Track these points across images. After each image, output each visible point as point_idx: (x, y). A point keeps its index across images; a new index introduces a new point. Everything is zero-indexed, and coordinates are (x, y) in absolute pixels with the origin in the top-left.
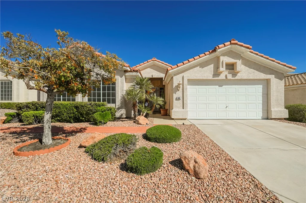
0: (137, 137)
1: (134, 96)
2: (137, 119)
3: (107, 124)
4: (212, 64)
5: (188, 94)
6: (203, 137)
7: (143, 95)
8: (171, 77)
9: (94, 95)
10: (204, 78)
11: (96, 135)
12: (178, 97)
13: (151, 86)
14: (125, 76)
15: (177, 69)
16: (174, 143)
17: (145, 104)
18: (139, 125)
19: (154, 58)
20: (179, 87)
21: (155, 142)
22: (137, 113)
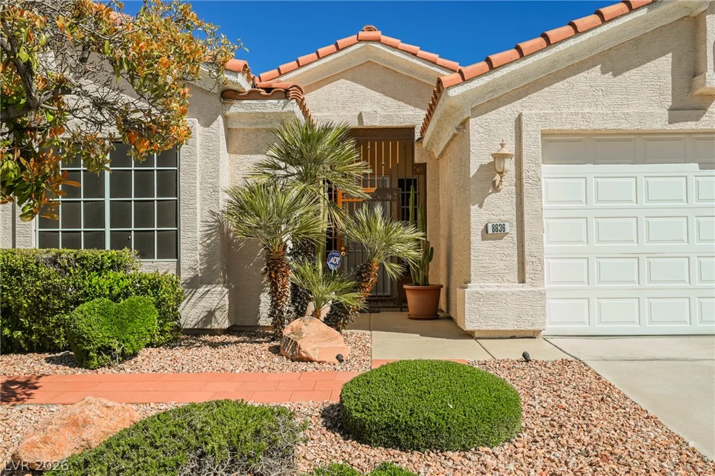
0: (298, 421)
1: (276, 218)
2: (292, 336)
3: (139, 358)
4: (663, 54)
5: (544, 205)
6: (632, 422)
7: (317, 213)
8: (457, 123)
9: (71, 219)
10: (625, 126)
11: (92, 412)
12: (495, 220)
13: (360, 168)
14: (226, 118)
15: (486, 79)
16: (487, 449)
17: (326, 258)
18: (303, 366)
19: (370, 29)
20: (501, 173)
21: (386, 446)
22: (287, 306)
